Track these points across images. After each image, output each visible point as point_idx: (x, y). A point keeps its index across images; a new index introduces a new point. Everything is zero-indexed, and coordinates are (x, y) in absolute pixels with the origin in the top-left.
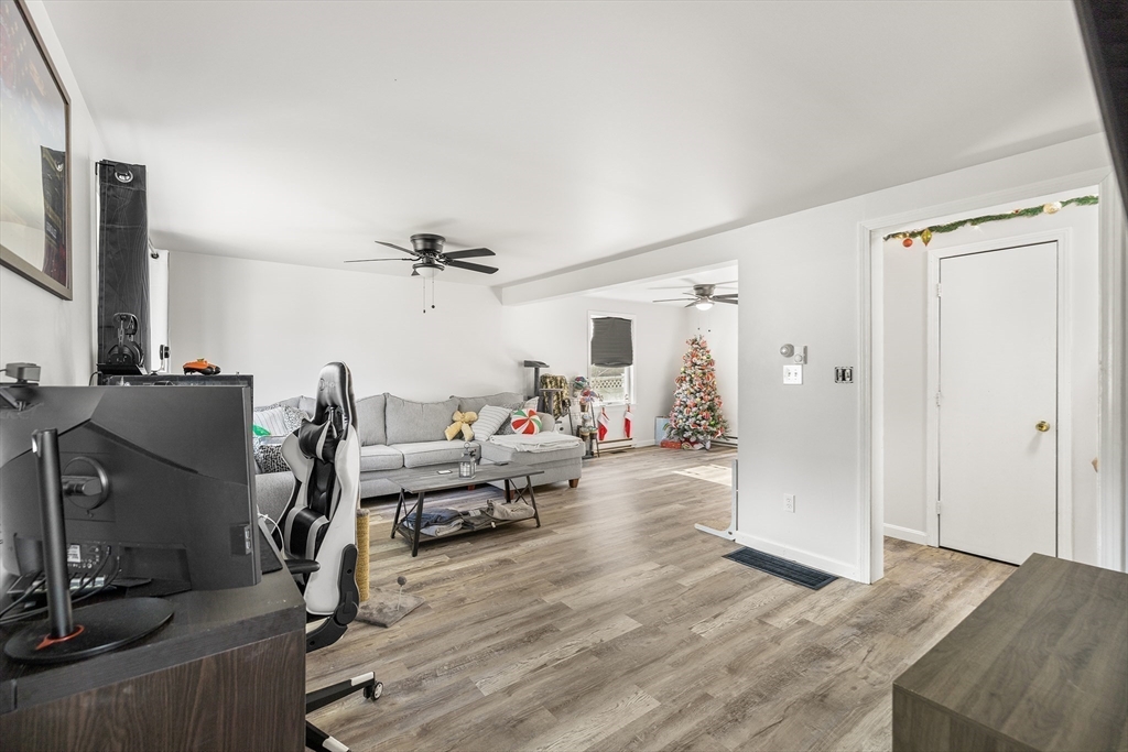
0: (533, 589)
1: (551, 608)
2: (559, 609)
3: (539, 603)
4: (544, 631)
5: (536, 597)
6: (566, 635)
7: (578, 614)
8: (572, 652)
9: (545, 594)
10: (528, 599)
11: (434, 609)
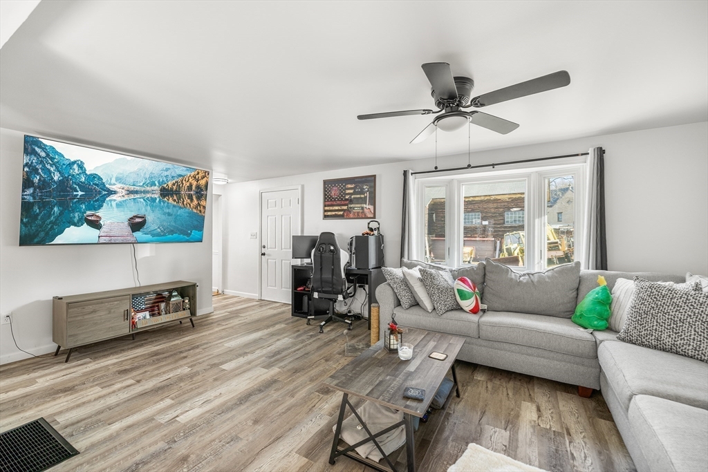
0: (289, 374)
1: (273, 366)
2: (268, 366)
3: (281, 367)
4: (273, 356)
5: (285, 369)
6: (262, 356)
7: (256, 366)
8: (258, 352)
9: (280, 372)
10: (289, 367)
11: (334, 355)
